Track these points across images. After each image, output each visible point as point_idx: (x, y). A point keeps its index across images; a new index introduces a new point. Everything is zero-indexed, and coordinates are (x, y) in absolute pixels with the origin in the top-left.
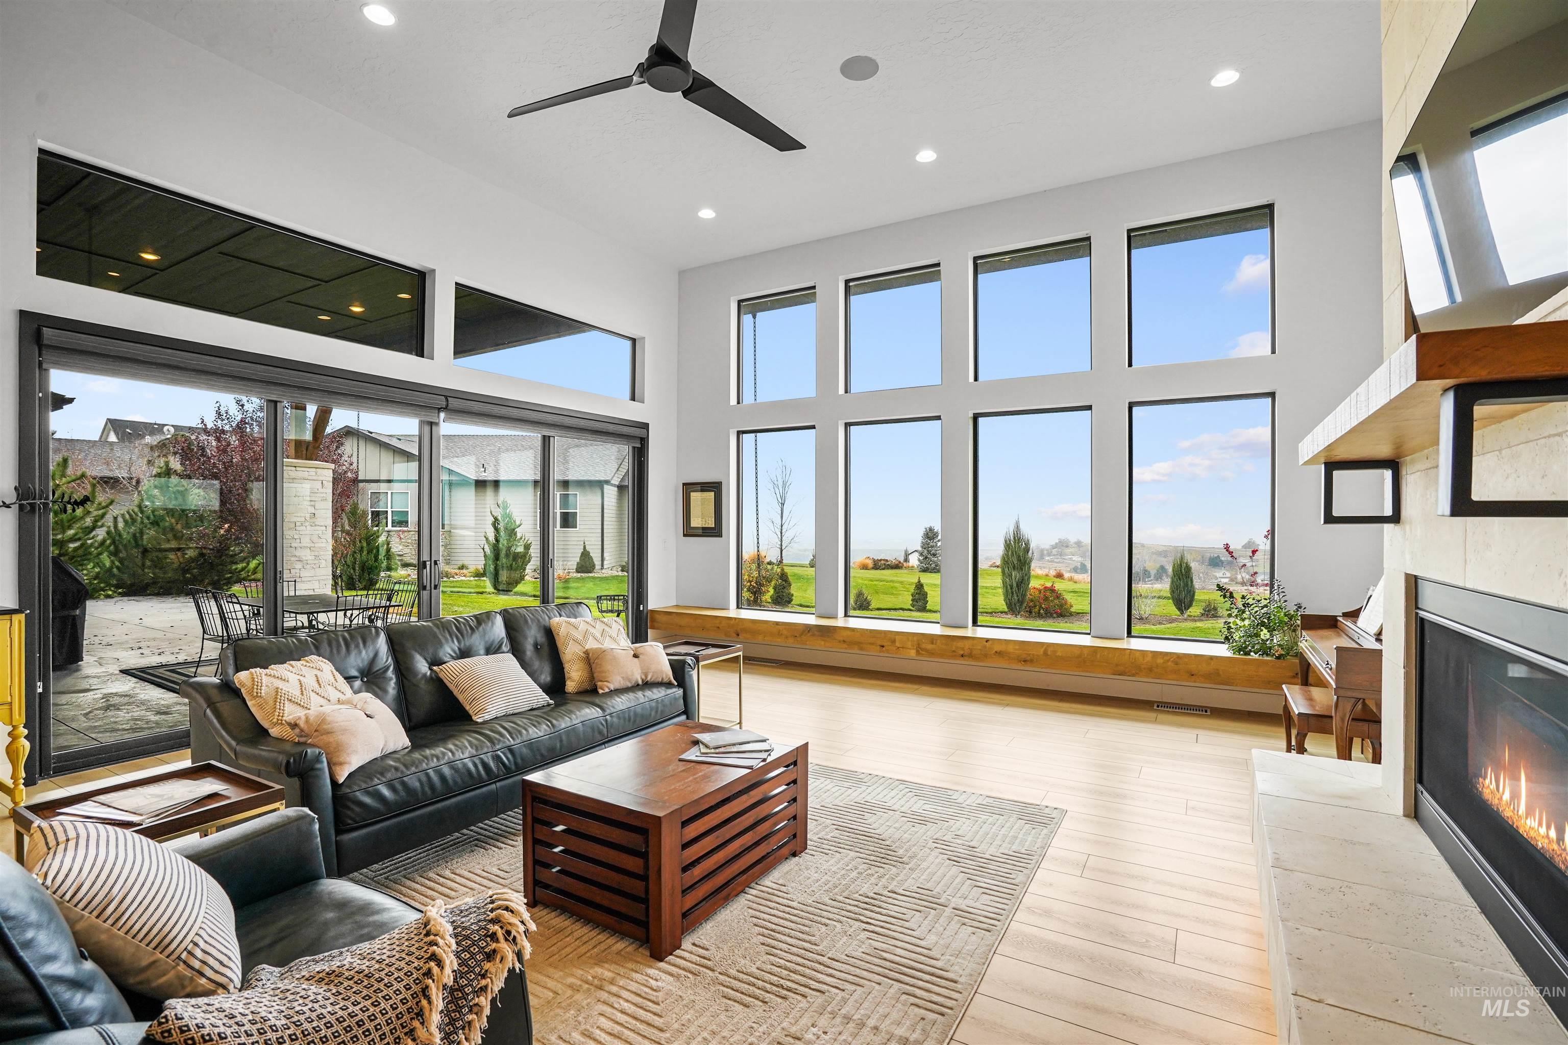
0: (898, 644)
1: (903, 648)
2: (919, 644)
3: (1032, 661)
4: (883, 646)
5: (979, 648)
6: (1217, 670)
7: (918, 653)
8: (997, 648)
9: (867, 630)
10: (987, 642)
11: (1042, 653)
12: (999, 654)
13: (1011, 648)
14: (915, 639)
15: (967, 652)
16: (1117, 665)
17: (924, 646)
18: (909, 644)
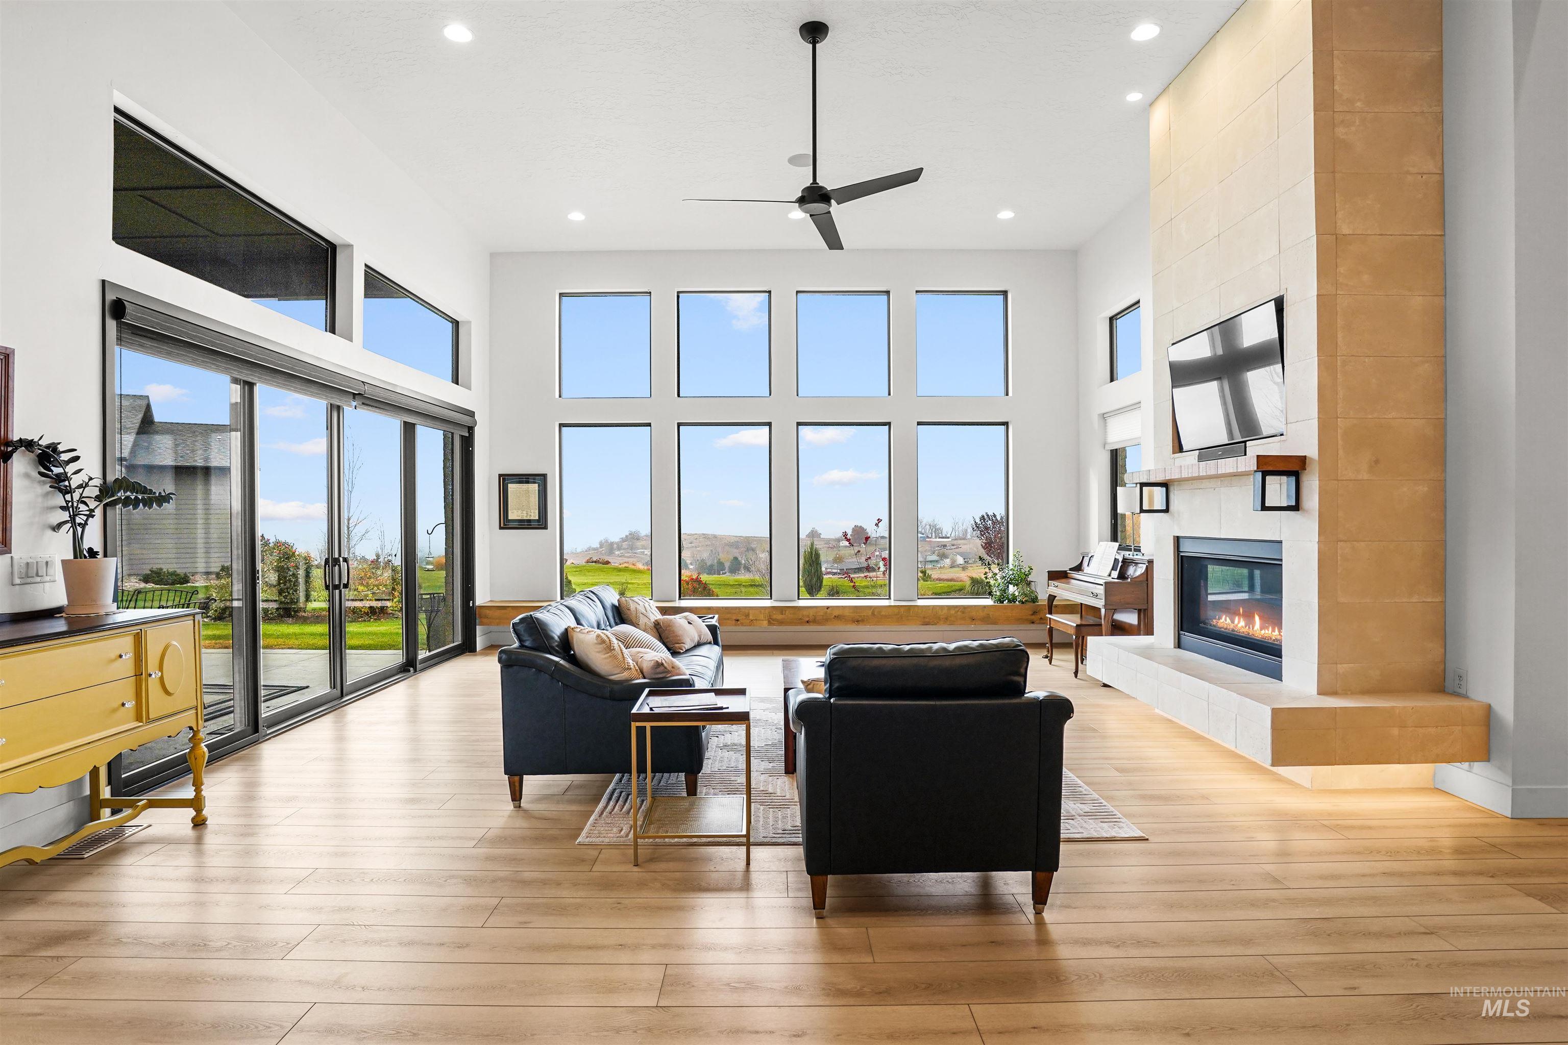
0: (751, 617)
1: (756, 620)
2: (770, 616)
3: (863, 621)
4: (738, 620)
5: (822, 614)
6: (989, 614)
7: (770, 623)
8: (836, 613)
9: (723, 607)
10: (827, 609)
11: (870, 614)
12: (837, 617)
13: (847, 613)
14: (767, 611)
15: (811, 618)
16: (924, 618)
17: (774, 617)
18: (762, 617)
